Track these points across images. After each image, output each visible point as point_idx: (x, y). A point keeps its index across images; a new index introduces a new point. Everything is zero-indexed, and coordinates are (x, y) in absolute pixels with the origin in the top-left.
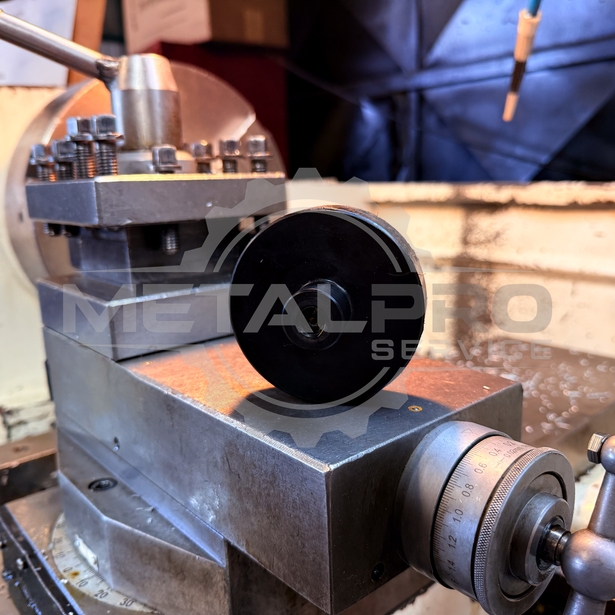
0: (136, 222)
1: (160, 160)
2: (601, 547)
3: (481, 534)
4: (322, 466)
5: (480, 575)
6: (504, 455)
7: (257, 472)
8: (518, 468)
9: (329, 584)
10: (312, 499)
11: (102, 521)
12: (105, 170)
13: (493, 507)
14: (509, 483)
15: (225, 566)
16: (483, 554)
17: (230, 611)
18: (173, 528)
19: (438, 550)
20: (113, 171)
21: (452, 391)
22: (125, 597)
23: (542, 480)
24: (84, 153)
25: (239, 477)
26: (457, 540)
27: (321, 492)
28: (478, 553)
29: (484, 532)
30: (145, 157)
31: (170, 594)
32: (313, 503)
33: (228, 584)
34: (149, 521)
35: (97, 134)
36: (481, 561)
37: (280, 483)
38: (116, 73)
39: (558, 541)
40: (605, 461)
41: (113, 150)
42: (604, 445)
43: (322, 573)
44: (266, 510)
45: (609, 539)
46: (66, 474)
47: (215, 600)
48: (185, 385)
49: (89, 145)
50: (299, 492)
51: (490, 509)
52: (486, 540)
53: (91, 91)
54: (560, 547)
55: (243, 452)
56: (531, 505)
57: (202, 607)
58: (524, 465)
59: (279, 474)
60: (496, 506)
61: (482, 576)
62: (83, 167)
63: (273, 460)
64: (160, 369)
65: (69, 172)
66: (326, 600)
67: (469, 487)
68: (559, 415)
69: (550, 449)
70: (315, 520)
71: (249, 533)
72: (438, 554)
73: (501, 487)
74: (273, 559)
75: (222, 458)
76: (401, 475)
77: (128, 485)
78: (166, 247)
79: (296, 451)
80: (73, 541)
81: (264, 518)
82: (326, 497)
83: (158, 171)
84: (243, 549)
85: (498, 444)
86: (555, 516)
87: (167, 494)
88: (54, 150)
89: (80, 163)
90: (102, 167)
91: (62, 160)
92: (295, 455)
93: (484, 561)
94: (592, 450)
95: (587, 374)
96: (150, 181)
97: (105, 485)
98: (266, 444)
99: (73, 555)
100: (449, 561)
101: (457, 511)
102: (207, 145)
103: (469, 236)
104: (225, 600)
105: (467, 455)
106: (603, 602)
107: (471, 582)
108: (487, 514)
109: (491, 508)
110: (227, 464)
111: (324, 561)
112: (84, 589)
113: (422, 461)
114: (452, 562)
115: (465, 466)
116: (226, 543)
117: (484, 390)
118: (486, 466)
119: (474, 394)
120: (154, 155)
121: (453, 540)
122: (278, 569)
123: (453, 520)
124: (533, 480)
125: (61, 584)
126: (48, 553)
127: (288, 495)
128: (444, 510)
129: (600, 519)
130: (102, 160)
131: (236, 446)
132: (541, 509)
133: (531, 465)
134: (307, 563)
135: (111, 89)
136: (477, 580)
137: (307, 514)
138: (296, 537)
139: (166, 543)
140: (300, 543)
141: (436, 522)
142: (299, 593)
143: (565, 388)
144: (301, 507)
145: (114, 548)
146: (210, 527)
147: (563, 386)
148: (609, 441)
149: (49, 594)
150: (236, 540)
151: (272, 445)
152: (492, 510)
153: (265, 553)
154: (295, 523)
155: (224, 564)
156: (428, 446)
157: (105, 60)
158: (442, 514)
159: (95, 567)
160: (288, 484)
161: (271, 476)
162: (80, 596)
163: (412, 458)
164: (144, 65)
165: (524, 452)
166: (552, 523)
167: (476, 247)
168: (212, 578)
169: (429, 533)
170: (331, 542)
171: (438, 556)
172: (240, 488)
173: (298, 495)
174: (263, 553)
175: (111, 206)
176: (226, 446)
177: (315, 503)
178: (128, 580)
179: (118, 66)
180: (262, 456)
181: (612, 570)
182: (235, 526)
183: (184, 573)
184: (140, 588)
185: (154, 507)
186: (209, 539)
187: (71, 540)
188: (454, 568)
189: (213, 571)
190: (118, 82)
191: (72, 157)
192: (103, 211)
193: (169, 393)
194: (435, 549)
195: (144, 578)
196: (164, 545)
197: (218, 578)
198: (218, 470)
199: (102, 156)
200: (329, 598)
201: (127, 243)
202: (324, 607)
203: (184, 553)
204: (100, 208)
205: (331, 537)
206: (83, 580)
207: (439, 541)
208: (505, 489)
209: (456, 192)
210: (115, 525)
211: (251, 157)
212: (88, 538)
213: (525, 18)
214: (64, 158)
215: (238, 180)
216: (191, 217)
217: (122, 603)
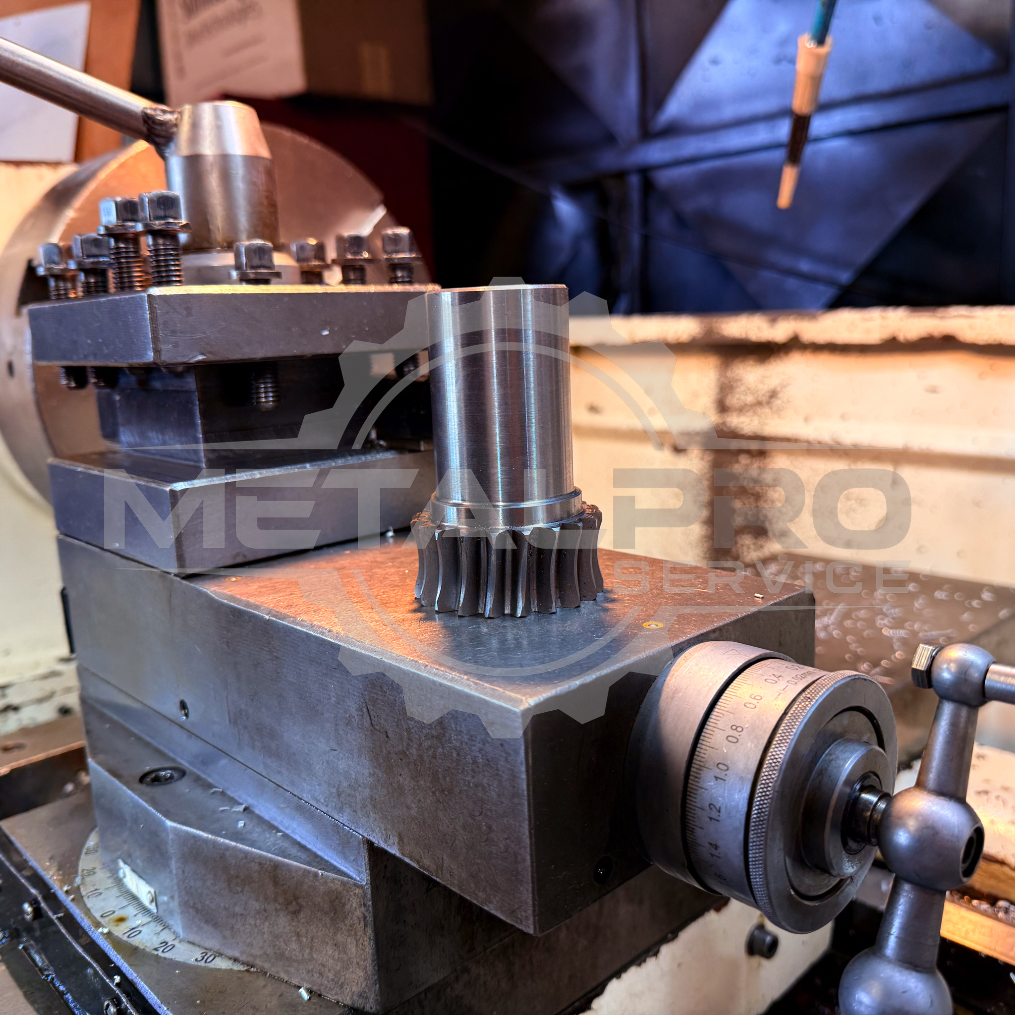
0: (212, 358)
1: (248, 262)
2: (934, 808)
3: (757, 796)
4: (516, 701)
5: (757, 859)
6: (788, 682)
7: (416, 724)
8: (809, 698)
9: (531, 885)
10: (502, 754)
11: (166, 829)
12: (162, 277)
13: (773, 755)
14: (797, 719)
15: (364, 883)
16: (761, 825)
17: (373, 955)
18: (280, 834)
19: (693, 829)
20: (174, 279)
22: (204, 951)
23: (846, 718)
24: (126, 252)
25: (387, 737)
26: (722, 810)
30: (223, 259)
31: (277, 937)
32: (504, 760)
33: (369, 912)
34: (241, 824)
35: (150, 220)
37: (453, 735)
38: (175, 130)
39: (872, 807)
40: (938, 685)
41: (174, 245)
42: (934, 660)
43: (519, 868)
44: (430, 782)
46: (100, 763)
47: (349, 940)
48: (296, 606)
49: (135, 239)
50: (480, 745)
51: (768, 758)
52: (765, 804)
53: (122, 166)
54: (876, 816)
55: (392, 697)
56: (830, 755)
57: (327, 954)
58: (817, 693)
59: (450, 721)
60: (778, 753)
61: (760, 860)
62: (125, 275)
64: (254, 587)
65: (100, 284)
66: (525, 911)
67: (736, 729)
68: (876, 665)
69: (855, 673)
70: (508, 786)
71: (404, 822)
72: (694, 834)
74: (443, 859)
75: (360, 709)
76: (635, 720)
77: (203, 776)
78: (258, 398)
80: (114, 872)
81: (427, 796)
82: (523, 748)
83: (245, 279)
84: (394, 850)
85: (780, 669)
86: (866, 771)
87: (270, 781)
88: (77, 251)
89: (120, 268)
90: (159, 272)
91: (90, 266)
92: (476, 689)
93: (762, 836)
94: (918, 668)
95: (918, 604)
96: (233, 294)
97: (166, 777)
99: (115, 891)
100: (711, 844)
101: (721, 766)
102: (317, 244)
103: (729, 397)
104: (366, 938)
105: (733, 684)
108: (765, 766)
109: (770, 756)
110: (368, 718)
111: (523, 849)
112: (135, 941)
113: (666, 696)
114: (716, 845)
115: (729, 699)
116: (366, 845)
118: (761, 699)
120: (237, 256)
121: (714, 809)
122: (450, 873)
123: (715, 779)
124: (832, 719)
125: (98, 935)
126: (75, 891)
127: (465, 753)
128: (700, 766)
130: (157, 261)
131: (381, 687)
132: (845, 761)
133: (827, 693)
134: (495, 856)
135: (167, 155)
136: (754, 867)
137: (495, 779)
138: (477, 818)
139: (270, 855)
140: (485, 825)
141: (689, 785)
142: (483, 907)
143: (886, 626)
144: (485, 768)
145: (183, 872)
146: (340, 824)
147: (880, 622)
148: (943, 653)
149: (80, 950)
150: (383, 839)
152: (772, 759)
153: (428, 852)
154: (476, 795)
155: (363, 880)
157: (155, 110)
158: (698, 771)
159: (153, 907)
160: (465, 737)
161: (437, 727)
162: (133, 952)
164: (217, 116)
165: (818, 677)
166: (863, 782)
167: (740, 415)
168: (344, 904)
170: (533, 816)
171: (694, 837)
172: (389, 753)
173: (480, 750)
174: (426, 851)
175: (174, 332)
176: (365, 690)
177: (506, 759)
178: (207, 922)
179: (176, 119)
181: (952, 841)
182: (380, 815)
183: (299, 901)
184: (228, 933)
185: (247, 806)
186: (339, 844)
187: (110, 870)
188: (717, 854)
189: (345, 892)
190: (176, 146)
191: (106, 260)
192: (161, 339)
193: (272, 618)
194: (691, 827)
195: (234, 915)
196: (266, 858)
197: (354, 903)
198: (352, 729)
199: (157, 256)
200: (531, 908)
201: (197, 393)
202: (524, 923)
203: (300, 868)
204: (155, 335)
205: (532, 809)
206: (133, 929)
207: (695, 814)
208: (790, 727)
209: (705, 327)
210: (187, 833)
211: (386, 259)
212: (138, 861)
213: (807, 47)
214: (93, 263)
215: (370, 293)
216: (296, 351)
217: (199, 959)
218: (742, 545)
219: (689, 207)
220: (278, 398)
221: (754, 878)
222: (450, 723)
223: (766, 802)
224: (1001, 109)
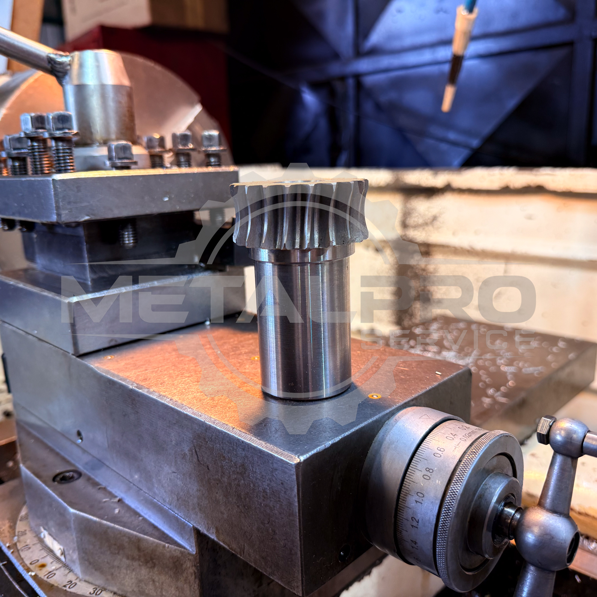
0: (94, 218)
1: (116, 155)
2: (551, 522)
3: (442, 515)
4: (292, 457)
5: (441, 553)
6: (460, 439)
7: (226, 464)
8: (474, 452)
9: (300, 568)
10: (283, 489)
11: (69, 513)
12: (62, 167)
13: (453, 490)
14: (467, 466)
15: (194, 553)
16: (445, 533)
18: (141, 518)
19: (401, 531)
20: (69, 168)
21: (408, 377)
22: (95, 587)
23: (495, 461)
24: (38, 148)
25: (208, 469)
26: (419, 521)
27: (292, 482)
28: (440, 532)
29: (445, 513)
30: (101, 152)
31: (140, 581)
32: (284, 493)
33: (198, 570)
34: (117, 511)
35: (53, 130)
36: (442, 540)
37: (250, 474)
38: (69, 67)
39: (511, 517)
40: (554, 443)
41: (69, 146)
42: (552, 428)
43: (293, 558)
44: (236, 500)
45: (558, 514)
46: (28, 468)
47: (185, 586)
48: (150, 379)
49: (44, 141)
51: (450, 492)
52: (447, 520)
54: (513, 523)
55: (212, 445)
56: (486, 485)
57: (172, 592)
58: (479, 448)
59: (249, 465)
60: (456, 488)
62: (38, 163)
63: (244, 453)
64: (123, 363)
65: (22, 167)
66: (297, 583)
67: (429, 471)
68: (498, 389)
69: (502, 432)
70: (286, 509)
71: (219, 521)
72: (402, 534)
73: (459, 470)
74: (244, 545)
75: (191, 450)
76: (365, 461)
77: (93, 477)
78: (123, 241)
79: (266, 444)
80: (38, 534)
81: (234, 507)
82: (296, 487)
83: (115, 167)
84: (213, 537)
85: (454, 429)
86: (507, 494)
87: (134, 485)
88: (7, 145)
89: (35, 158)
90: (59, 163)
91: (15, 155)
92: (265, 447)
93: (445, 540)
94: (541, 432)
95: (522, 349)
96: (107, 177)
97: (69, 476)
98: (236, 437)
99: (39, 546)
100: (412, 541)
101: (419, 494)
102: (160, 137)
103: (408, 219)
104: (195, 585)
105: (426, 440)
106: (553, 572)
107: (433, 559)
108: (448, 497)
109: (450, 490)
110: (196, 456)
111: (296, 547)
112: (52, 581)
113: (384, 447)
114: (415, 542)
115: (424, 450)
116: (196, 531)
117: (437, 375)
118: (444, 450)
119: (428, 380)
120: (110, 150)
121: (415, 521)
122: (249, 554)
123: (416, 502)
124: (488, 462)
125: (28, 577)
126: (13, 546)
127: (258, 485)
128: (406, 493)
129: (550, 496)
130: (58, 157)
131: (205, 439)
132: (495, 489)
133: (486, 448)
134: (278, 549)
135: (64, 84)
136: (439, 557)
137: (278, 503)
138: (267, 525)
139: (135, 533)
140: (271, 530)
141: (399, 505)
142: (270, 577)
143: (502, 364)
144: (271, 496)
145: (81, 540)
146: (179, 517)
147: (500, 361)
148: (557, 424)
149: (17, 587)
150: (206, 529)
151: (241, 438)
152: (452, 492)
153: (235, 540)
154: (265, 511)
155: (193, 551)
156: (389, 432)
157: (56, 54)
158: (405, 496)
159: (62, 558)
160: (259, 476)
161: (240, 468)
162: (49, 587)
163: (375, 444)
164: (97, 59)
165: (479, 435)
166: (506, 500)
167: (415, 230)
168: (182, 565)
169: (393, 514)
170: (302, 529)
171: (401, 536)
172: (209, 479)
173: (268, 485)
174: (234, 540)
175: (69, 203)
176: (194, 439)
177: (285, 492)
178: (96, 570)
179: (70, 61)
180: (231, 448)
181: (562, 543)
182: (204, 515)
183: (154, 561)
184: (109, 577)
185: (120, 498)
186: (178, 528)
187: (35, 532)
188: (416, 547)
189: (182, 558)
190: (70, 77)
191: (25, 151)
192: (61, 208)
193: (134, 388)
194: (399, 530)
195: (113, 567)
196: (132, 535)
197: (188, 564)
198: (186, 462)
199: (58, 153)
200: (301, 582)
201: (84, 238)
202: (296, 589)
203: (154, 542)
204: (58, 205)
205: (301, 524)
206: (50, 572)
207: (402, 522)
208: (463, 472)
209: (395, 177)
210: (83, 517)
211: (205, 151)
212: (53, 529)
213: (462, 15)
214: (18, 153)
215: (194, 174)
216: (148, 212)
217: (92, 593)
218: (415, 308)
219: (384, 98)
220: (136, 240)
221: (439, 564)
222: (249, 466)
223: (448, 519)
224: (569, 44)
